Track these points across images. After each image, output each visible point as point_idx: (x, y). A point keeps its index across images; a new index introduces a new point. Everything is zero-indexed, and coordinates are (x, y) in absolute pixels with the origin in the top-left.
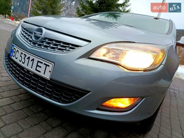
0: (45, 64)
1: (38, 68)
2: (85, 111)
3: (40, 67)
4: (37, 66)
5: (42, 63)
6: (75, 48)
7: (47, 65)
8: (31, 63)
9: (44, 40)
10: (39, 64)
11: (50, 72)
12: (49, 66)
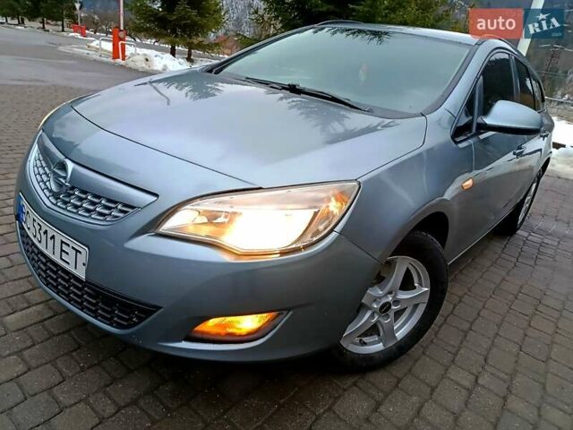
0: (73, 248)
1: (64, 255)
2: (161, 344)
3: (67, 253)
4: (62, 250)
5: (68, 245)
6: (127, 212)
7: (77, 251)
8: (50, 243)
9: (71, 192)
10: (65, 247)
11: (84, 264)
12: (80, 253)
